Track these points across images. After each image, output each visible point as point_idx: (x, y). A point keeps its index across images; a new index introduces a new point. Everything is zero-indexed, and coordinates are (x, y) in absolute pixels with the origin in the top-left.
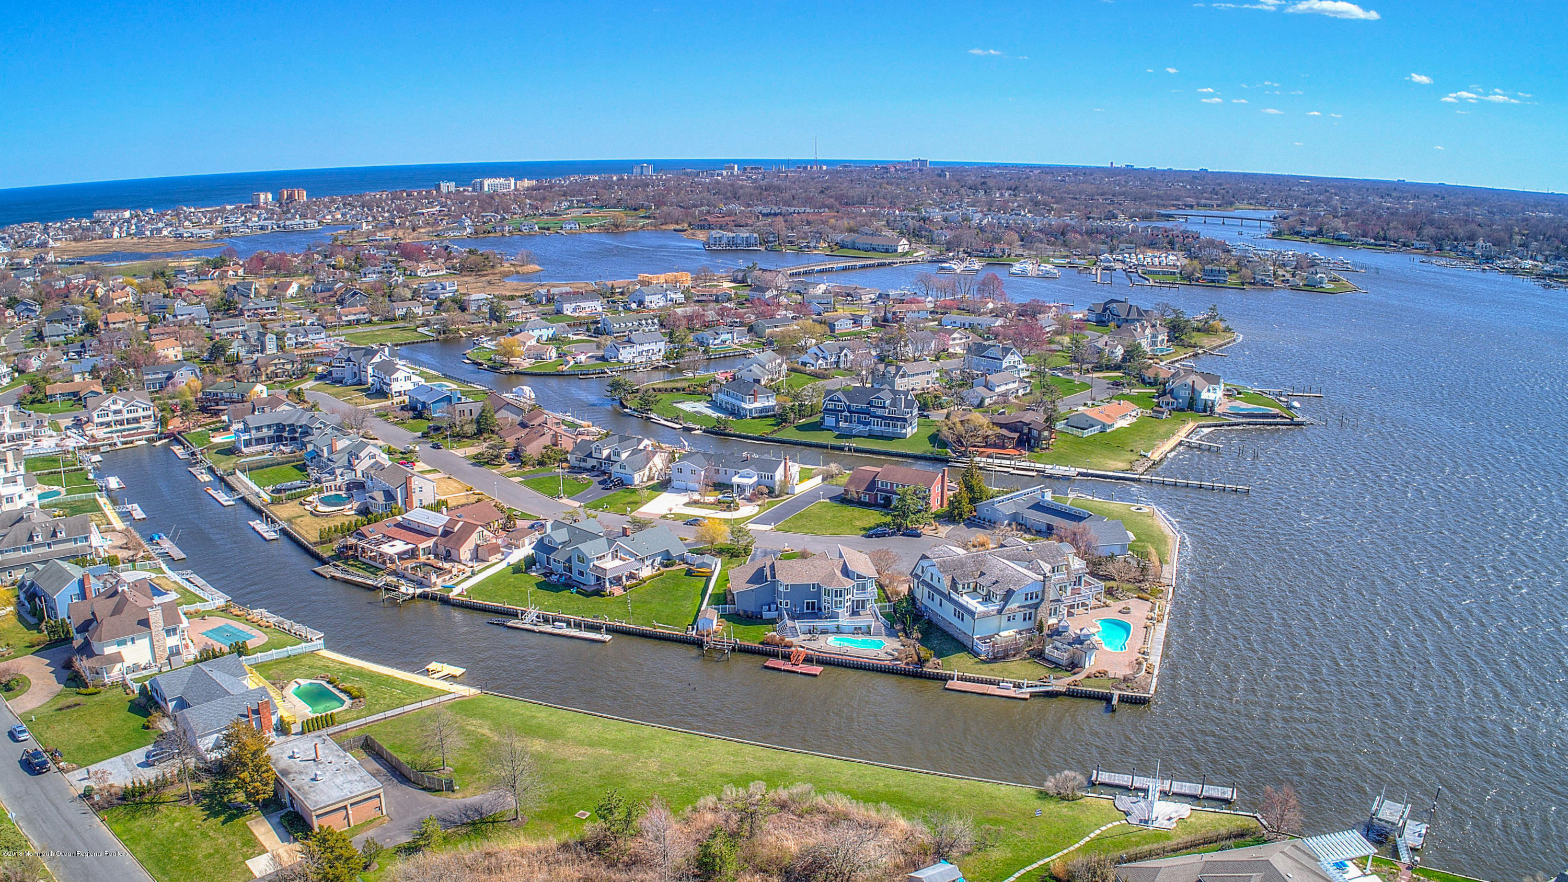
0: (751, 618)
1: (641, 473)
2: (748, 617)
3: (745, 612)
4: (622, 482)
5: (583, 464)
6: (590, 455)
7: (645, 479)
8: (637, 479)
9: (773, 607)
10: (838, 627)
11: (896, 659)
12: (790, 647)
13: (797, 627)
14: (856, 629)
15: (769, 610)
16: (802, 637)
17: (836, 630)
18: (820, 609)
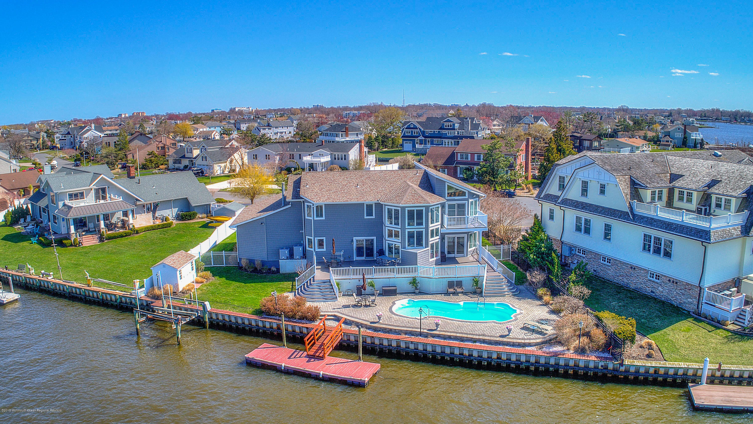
0: (260, 272)
1: (223, 165)
2: (255, 270)
3: (251, 261)
4: (202, 172)
5: (177, 165)
6: (184, 157)
7: (226, 172)
8: (218, 169)
9: (298, 250)
10: (414, 282)
11: (551, 342)
12: (313, 319)
13: (334, 283)
14: (451, 284)
15: (291, 256)
16: (342, 301)
17: (410, 288)
18: (381, 252)
